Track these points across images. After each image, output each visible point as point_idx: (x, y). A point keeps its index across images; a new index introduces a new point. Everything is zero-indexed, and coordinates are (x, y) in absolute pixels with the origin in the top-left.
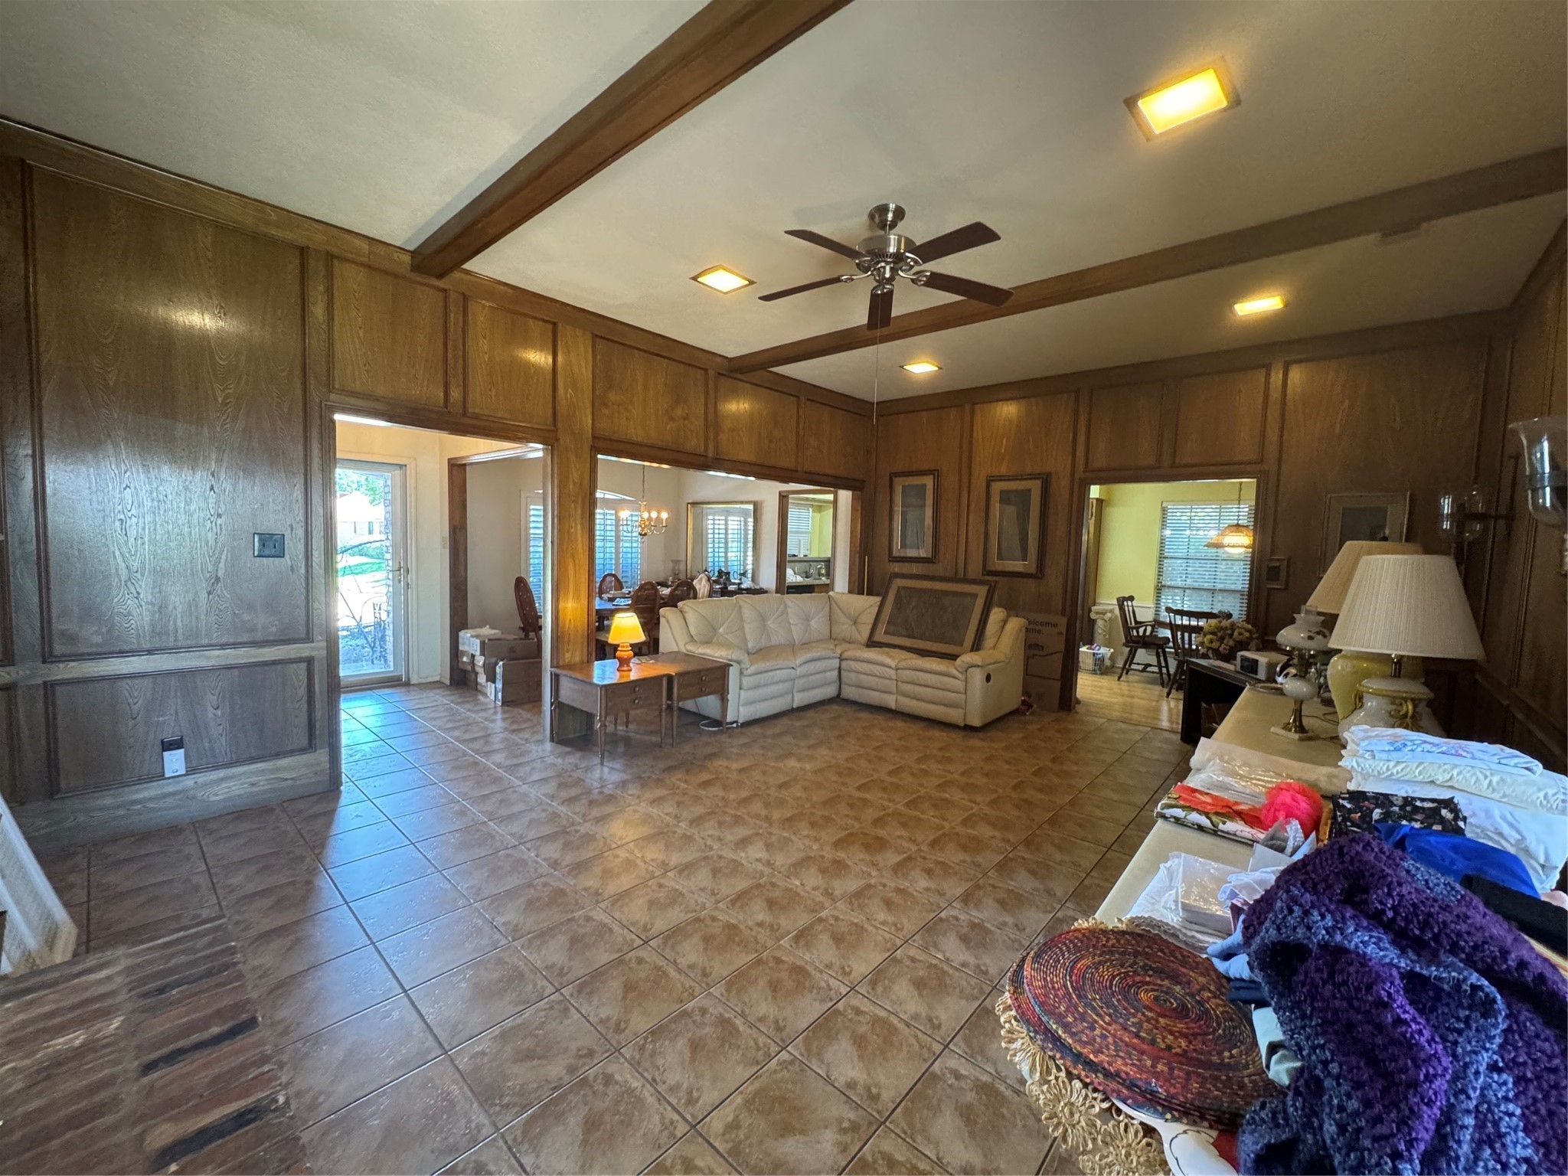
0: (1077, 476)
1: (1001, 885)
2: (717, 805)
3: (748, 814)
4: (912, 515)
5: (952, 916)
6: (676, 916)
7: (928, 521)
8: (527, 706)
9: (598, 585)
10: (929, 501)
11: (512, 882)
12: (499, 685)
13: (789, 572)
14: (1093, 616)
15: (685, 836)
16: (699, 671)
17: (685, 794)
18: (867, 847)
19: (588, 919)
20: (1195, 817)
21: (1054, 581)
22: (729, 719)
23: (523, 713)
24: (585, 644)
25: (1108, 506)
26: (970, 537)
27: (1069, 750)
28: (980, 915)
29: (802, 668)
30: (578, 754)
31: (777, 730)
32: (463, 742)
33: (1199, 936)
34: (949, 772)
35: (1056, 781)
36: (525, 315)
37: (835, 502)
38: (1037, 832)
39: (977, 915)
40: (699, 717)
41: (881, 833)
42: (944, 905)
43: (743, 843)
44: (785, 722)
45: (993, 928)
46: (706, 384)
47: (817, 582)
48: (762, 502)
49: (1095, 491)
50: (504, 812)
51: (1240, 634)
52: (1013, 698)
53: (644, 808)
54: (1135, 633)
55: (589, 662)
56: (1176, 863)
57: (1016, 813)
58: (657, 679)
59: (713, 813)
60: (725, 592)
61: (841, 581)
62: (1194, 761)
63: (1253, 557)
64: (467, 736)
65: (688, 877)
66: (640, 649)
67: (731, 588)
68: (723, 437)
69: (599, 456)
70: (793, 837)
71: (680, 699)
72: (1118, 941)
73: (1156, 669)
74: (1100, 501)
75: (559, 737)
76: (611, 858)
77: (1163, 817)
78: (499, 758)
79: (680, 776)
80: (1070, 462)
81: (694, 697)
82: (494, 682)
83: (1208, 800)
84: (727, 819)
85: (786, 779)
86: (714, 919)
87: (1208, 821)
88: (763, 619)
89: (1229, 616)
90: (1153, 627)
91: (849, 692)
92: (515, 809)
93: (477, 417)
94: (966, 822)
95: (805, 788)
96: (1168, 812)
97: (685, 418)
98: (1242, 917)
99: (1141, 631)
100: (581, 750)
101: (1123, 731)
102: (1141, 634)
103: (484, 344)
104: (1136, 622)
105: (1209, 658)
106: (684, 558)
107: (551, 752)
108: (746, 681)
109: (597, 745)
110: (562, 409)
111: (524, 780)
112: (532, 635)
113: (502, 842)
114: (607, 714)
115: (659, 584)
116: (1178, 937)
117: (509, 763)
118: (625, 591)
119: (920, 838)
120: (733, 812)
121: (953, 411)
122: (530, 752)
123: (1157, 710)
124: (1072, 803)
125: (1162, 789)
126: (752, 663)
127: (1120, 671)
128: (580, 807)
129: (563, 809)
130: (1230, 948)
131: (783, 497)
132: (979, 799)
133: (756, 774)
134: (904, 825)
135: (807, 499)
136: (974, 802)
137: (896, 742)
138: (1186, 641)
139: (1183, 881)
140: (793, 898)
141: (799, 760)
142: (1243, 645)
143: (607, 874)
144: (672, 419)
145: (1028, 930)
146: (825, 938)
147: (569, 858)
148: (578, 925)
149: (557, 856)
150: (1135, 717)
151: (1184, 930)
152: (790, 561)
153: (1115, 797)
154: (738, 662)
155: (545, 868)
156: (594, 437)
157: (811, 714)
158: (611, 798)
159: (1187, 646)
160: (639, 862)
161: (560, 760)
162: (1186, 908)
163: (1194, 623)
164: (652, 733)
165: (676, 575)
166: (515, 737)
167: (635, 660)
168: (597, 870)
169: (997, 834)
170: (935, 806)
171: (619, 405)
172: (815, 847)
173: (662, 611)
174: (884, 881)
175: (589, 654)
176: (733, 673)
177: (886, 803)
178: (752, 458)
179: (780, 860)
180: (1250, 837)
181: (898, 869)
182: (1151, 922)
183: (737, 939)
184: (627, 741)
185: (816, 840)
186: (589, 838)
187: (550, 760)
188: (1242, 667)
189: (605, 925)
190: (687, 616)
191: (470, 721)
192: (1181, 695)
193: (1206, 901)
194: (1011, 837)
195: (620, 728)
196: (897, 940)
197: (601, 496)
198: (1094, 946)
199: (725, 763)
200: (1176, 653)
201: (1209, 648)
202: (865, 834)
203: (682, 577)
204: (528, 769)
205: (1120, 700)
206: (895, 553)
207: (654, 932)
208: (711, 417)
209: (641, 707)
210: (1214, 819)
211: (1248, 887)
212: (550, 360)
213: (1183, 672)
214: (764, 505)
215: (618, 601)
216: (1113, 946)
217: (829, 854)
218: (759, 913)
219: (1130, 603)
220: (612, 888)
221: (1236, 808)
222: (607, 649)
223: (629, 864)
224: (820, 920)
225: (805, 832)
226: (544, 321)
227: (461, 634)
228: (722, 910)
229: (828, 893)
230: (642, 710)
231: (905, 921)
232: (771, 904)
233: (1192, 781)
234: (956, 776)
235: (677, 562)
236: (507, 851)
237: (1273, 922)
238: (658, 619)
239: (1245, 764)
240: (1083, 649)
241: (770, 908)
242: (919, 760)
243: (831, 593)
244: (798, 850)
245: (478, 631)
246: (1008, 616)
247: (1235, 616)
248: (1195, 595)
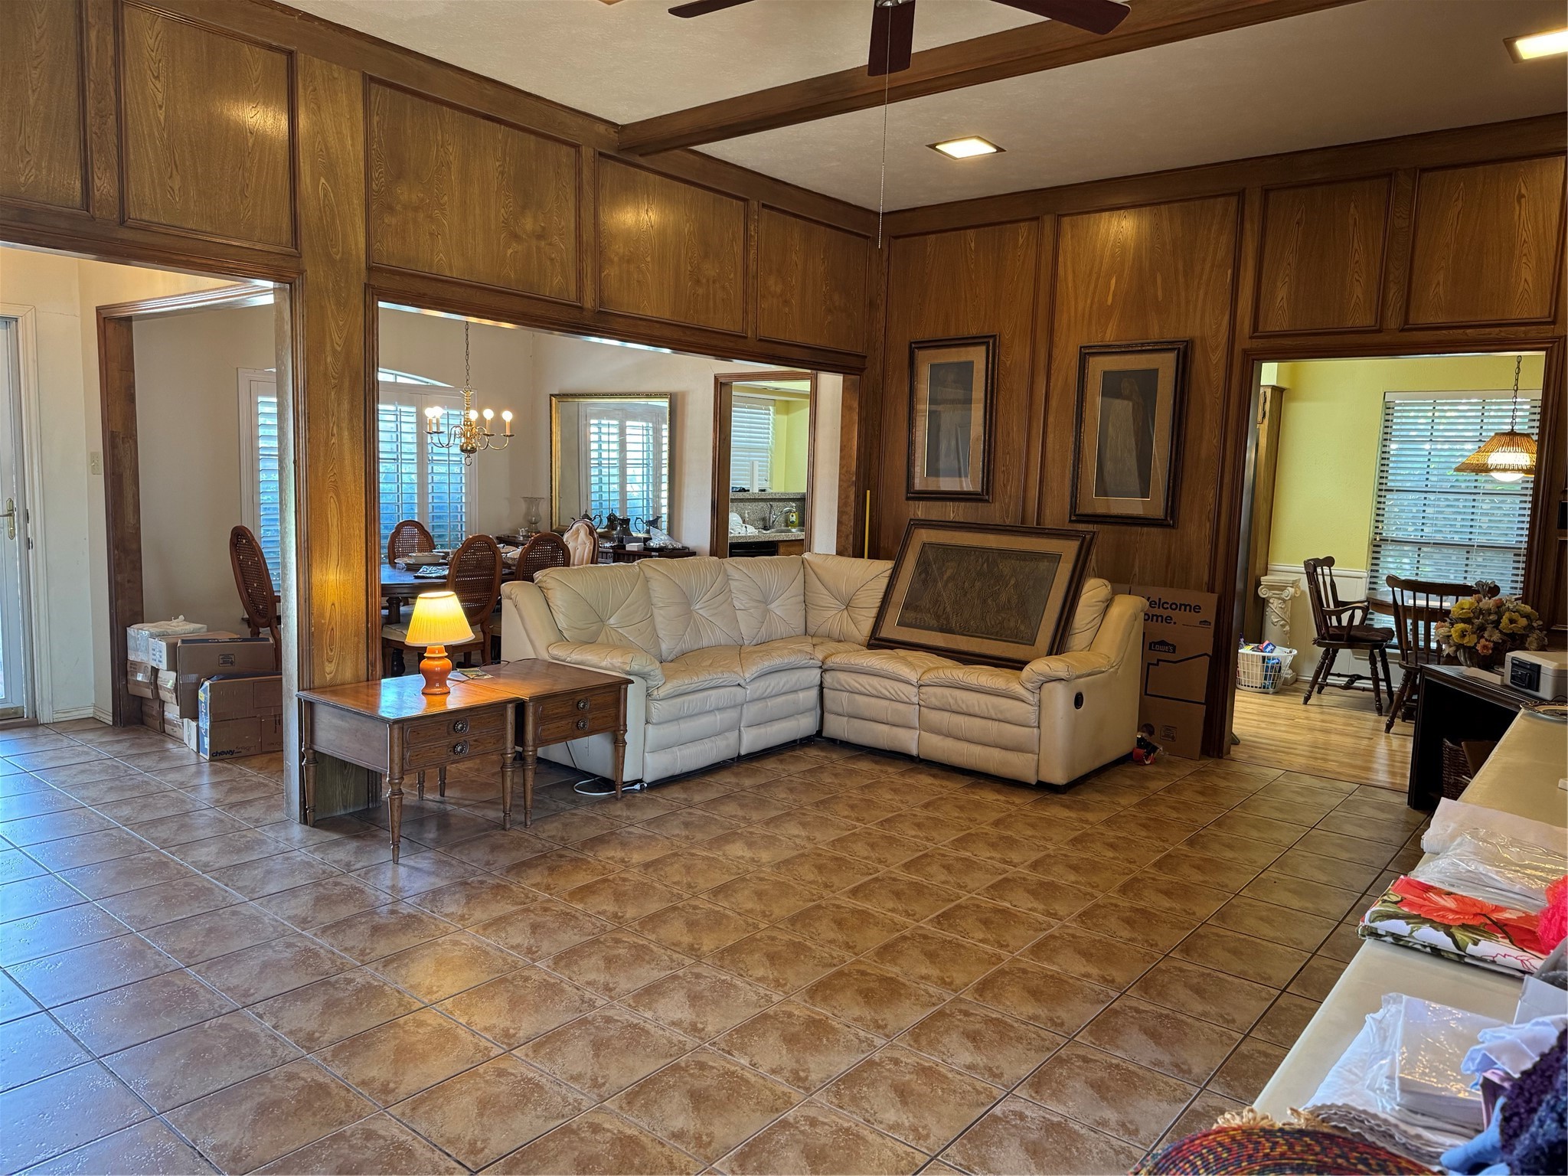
0: (1238, 349)
1: (1098, 1056)
2: (604, 930)
3: (659, 942)
4: (949, 417)
5: (1014, 1113)
6: (528, 1125)
7: (977, 428)
8: (255, 761)
9: (385, 542)
10: (978, 393)
11: (230, 1074)
12: (205, 723)
13: (734, 518)
14: (1263, 592)
15: (546, 985)
16: (573, 693)
17: (546, 910)
18: (867, 996)
19: (369, 1135)
20: (1428, 934)
21: (1196, 530)
22: (627, 776)
23: (249, 773)
24: (363, 646)
25: (1293, 399)
26: (1049, 455)
27: (1219, 823)
28: (1061, 1109)
29: (756, 685)
30: (353, 845)
31: (712, 794)
32: (142, 826)
33: (1428, 1135)
34: (1010, 863)
35: (1197, 877)
36: (234, 36)
37: (814, 395)
38: (1162, 965)
39: (1056, 1110)
40: (574, 775)
41: (892, 970)
42: (998, 1093)
43: (651, 992)
44: (727, 779)
45: (1083, 1131)
46: (579, 173)
47: (783, 537)
48: (684, 395)
49: (1270, 373)
50: (214, 950)
51: (1512, 621)
52: (1123, 736)
53: (470, 937)
54: (1335, 623)
55: (371, 682)
56: (1393, 1012)
57: (1126, 933)
58: (496, 709)
59: (596, 942)
60: (620, 554)
61: (825, 535)
62: (1428, 839)
63: (1536, 489)
64: (146, 816)
65: (550, 1057)
66: (468, 656)
67: (632, 547)
68: (611, 272)
69: (381, 304)
70: (738, 982)
71: (540, 741)
72: (1291, 1147)
73: (1369, 684)
74: (1278, 391)
75: (314, 815)
76: (411, 1027)
77: (1375, 934)
78: (205, 854)
79: (538, 879)
80: (1227, 318)
81: (564, 738)
82: (195, 717)
83: (1450, 903)
84: (622, 951)
85: (727, 878)
86: (596, 1128)
87: (1449, 940)
88: (686, 601)
89: (1494, 590)
90: (1365, 610)
91: (837, 727)
92: (235, 945)
93: (145, 228)
94: (1038, 950)
95: (760, 895)
96: (1383, 926)
97: (540, 237)
98: (1501, 1101)
99: (1345, 617)
100: (357, 837)
101: (1310, 791)
102: (1345, 623)
103: (157, 90)
104: (1337, 603)
105: (1460, 664)
106: (546, 494)
107: (301, 841)
108: (658, 710)
109: (385, 829)
110: (309, 212)
111: (252, 893)
112: (265, 632)
113: (211, 1003)
114: (403, 772)
115: (501, 540)
116: (1392, 1136)
117: (224, 862)
118: (438, 551)
119: (959, 978)
120: (632, 939)
121: (1024, 228)
122: (261, 842)
123: (1369, 754)
124: (1221, 916)
125: (1374, 888)
126: (668, 678)
127: (1307, 687)
128: (355, 938)
129: (324, 942)
130: (1479, 1153)
131: (722, 386)
132: (1061, 908)
133: (675, 872)
134: (932, 956)
135: (765, 390)
136: (1054, 915)
137: (918, 811)
138: (1421, 636)
139: (1404, 1043)
140: (736, 1087)
141: (750, 845)
142: (1517, 641)
143: (404, 1055)
144: (515, 237)
145: (1142, 1134)
146: (792, 1155)
147: (335, 1029)
148: (351, 1147)
149: (312, 1025)
150: (1332, 766)
151: (1403, 1126)
152: (733, 500)
153: (1296, 903)
154: (643, 676)
155: (293, 1050)
156: (370, 269)
157: (770, 764)
158: (410, 922)
159: (1421, 644)
160: (462, 1033)
161: (318, 856)
162: (1406, 1087)
163: (1434, 603)
164: (491, 803)
165: (532, 524)
166: (238, 816)
167: (453, 675)
168: (387, 1048)
169: (1094, 971)
170: (986, 923)
171: (416, 209)
172: (776, 998)
173: (505, 588)
174: (896, 1054)
175: (371, 664)
176: (634, 697)
177: (899, 918)
178: (666, 314)
179: (714, 1023)
180: (1519, 966)
181: (920, 1033)
182: (1348, 1114)
183: (637, 1161)
184: (443, 821)
185: (778, 984)
186: (370, 993)
187: (299, 856)
188: (1513, 677)
189: (400, 1145)
190: (550, 594)
191: (154, 789)
192: (1409, 728)
193: (1440, 1074)
194: (1119, 976)
195: (428, 796)
196: (919, 1157)
197: (390, 378)
198: (1250, 1156)
199: (619, 854)
200: (1404, 656)
201: (1459, 647)
202: (863, 973)
203: (544, 527)
204: (258, 873)
205: (1309, 737)
206: (919, 484)
207: (489, 1153)
208: (588, 235)
209: (470, 758)
210: (1460, 935)
211: (1514, 1050)
212: (284, 123)
213: (1415, 689)
214: (690, 399)
215: (424, 571)
216: (1282, 1155)
217: (800, 1009)
218: (677, 1115)
219: (1326, 570)
220: (413, 1079)
221: (1495, 916)
222: (406, 657)
223: (445, 1036)
224: (785, 1125)
225: (760, 972)
226: (270, 48)
227: (132, 631)
228: (611, 1112)
229: (798, 1079)
230: (469, 764)
231: (930, 1120)
232: (698, 1099)
233: (1425, 873)
234: (1023, 870)
235: (532, 501)
236: (220, 1020)
237: (1553, 1109)
238: (499, 603)
239: (1515, 842)
240: (1246, 650)
241: (696, 1108)
242: (961, 842)
243: (806, 555)
244: (747, 1004)
245: (163, 626)
246: (1115, 593)
247: (1505, 590)
248: (1437, 555)
